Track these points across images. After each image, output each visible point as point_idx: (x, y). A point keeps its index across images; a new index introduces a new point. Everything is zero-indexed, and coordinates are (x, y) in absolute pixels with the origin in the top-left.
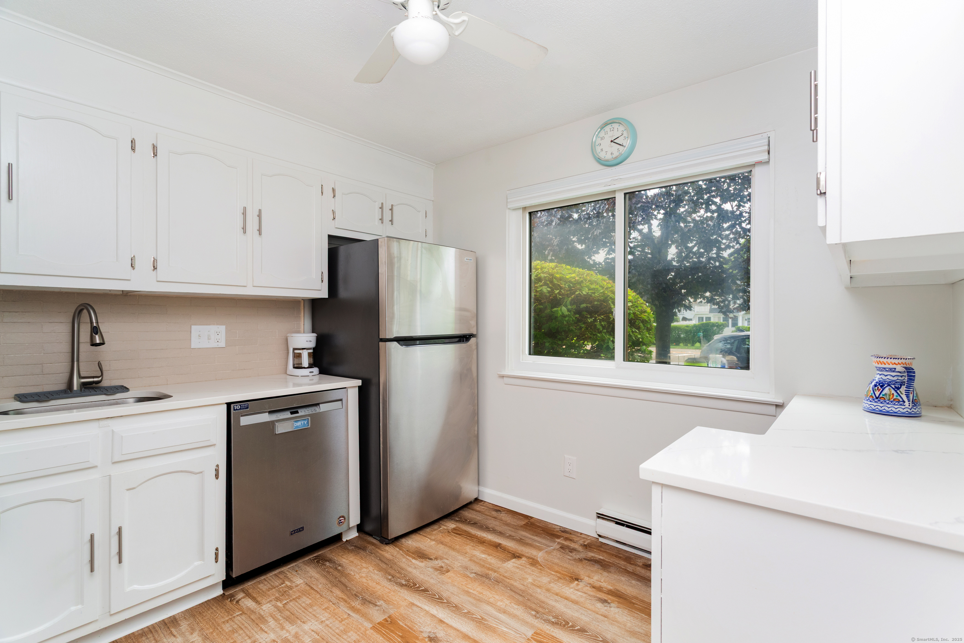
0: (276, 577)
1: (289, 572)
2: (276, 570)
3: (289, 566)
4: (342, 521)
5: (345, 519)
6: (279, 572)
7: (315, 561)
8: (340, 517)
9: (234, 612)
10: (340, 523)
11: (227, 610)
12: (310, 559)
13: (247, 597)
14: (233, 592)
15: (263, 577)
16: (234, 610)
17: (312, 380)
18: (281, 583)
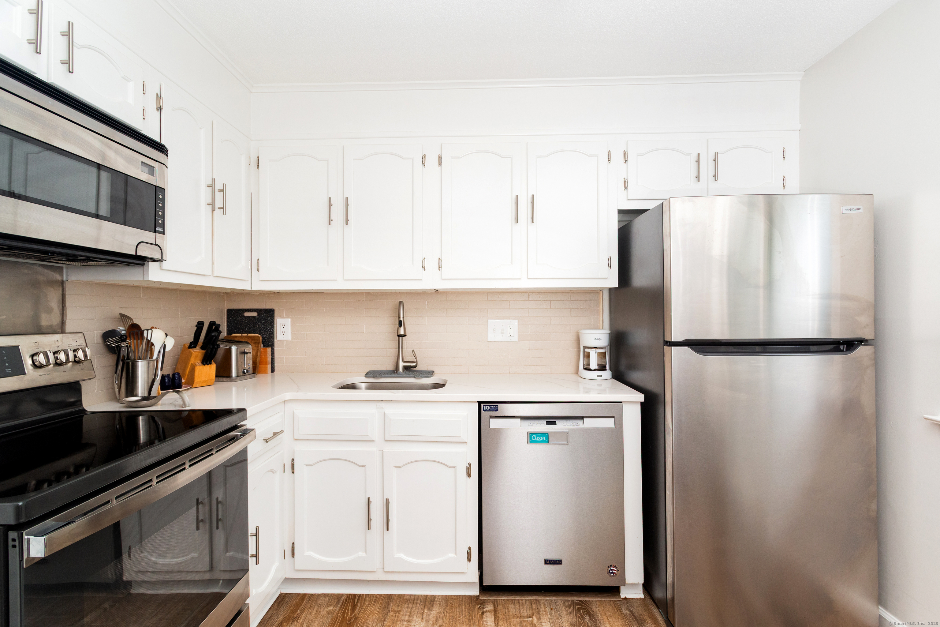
0: (530, 604)
1: (544, 605)
2: (533, 595)
3: (548, 598)
4: (614, 571)
5: (618, 571)
6: (536, 600)
7: (577, 607)
8: (611, 566)
9: (473, 624)
10: (611, 573)
11: (470, 618)
12: (573, 600)
13: (493, 613)
14: (486, 598)
15: (518, 597)
16: (475, 621)
17: (600, 385)
18: (529, 615)
